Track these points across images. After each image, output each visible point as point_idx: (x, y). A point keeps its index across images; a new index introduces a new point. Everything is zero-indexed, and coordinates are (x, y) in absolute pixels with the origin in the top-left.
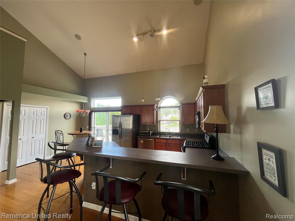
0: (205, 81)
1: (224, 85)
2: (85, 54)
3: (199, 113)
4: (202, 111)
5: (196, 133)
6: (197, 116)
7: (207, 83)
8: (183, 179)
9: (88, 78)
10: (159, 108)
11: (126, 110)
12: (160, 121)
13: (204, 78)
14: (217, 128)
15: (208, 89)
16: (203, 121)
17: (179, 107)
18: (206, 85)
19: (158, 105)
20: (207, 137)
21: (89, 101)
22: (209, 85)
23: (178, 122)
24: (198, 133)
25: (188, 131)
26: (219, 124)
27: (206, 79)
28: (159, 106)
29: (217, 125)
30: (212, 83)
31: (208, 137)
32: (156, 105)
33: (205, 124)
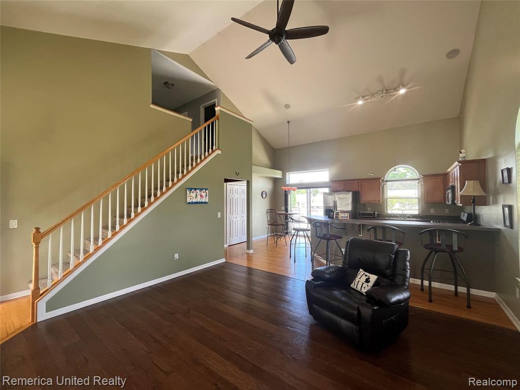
0: (461, 155)
1: (485, 160)
2: (288, 122)
3: (453, 188)
4: (458, 185)
5: (447, 215)
6: (450, 191)
7: (464, 157)
8: (438, 242)
9: (280, 148)
10: (386, 181)
11: (339, 185)
12: (387, 200)
13: (461, 153)
14: (474, 200)
15: (465, 164)
16: (459, 193)
17: (419, 179)
18: (463, 159)
19: (384, 177)
20: (464, 216)
21: (284, 175)
22: (466, 159)
23: (417, 200)
24: (449, 215)
25: (433, 212)
26: (477, 196)
27: (464, 153)
28: (385, 180)
29: (474, 196)
30: (470, 158)
31: (466, 215)
32: (383, 178)
33: (461, 196)
